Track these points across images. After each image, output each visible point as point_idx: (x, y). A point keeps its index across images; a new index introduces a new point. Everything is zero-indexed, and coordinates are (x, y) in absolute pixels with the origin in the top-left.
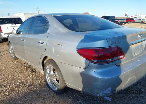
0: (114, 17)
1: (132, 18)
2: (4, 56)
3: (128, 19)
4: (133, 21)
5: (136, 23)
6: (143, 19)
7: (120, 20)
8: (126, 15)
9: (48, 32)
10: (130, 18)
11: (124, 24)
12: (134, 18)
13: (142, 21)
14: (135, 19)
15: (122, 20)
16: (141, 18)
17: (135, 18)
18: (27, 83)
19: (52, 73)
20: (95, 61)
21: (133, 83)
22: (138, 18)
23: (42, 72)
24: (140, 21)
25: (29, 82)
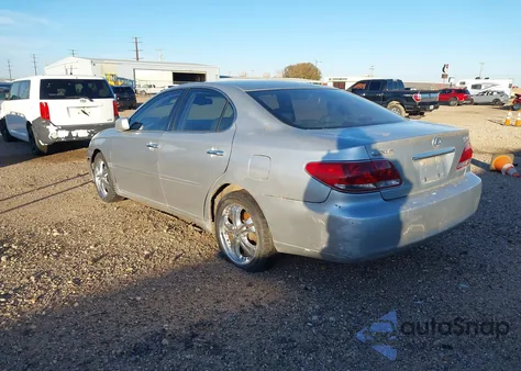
0: (400, 82)
1: (463, 87)
2: (73, 191)
3: (450, 90)
4: (466, 98)
5: (476, 104)
6: (501, 93)
7: (419, 95)
8: (443, 76)
9: (233, 127)
10: (458, 86)
11: (432, 107)
12: (469, 89)
13: (498, 100)
14: (473, 92)
15: (427, 95)
16: (493, 89)
17: (474, 87)
18: (169, 251)
19: (239, 223)
20: (342, 186)
21: (418, 239)
22: (483, 89)
23: (209, 226)
24: (491, 99)
25: (174, 251)
